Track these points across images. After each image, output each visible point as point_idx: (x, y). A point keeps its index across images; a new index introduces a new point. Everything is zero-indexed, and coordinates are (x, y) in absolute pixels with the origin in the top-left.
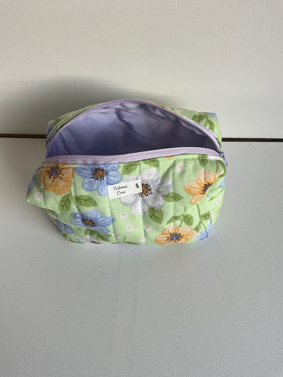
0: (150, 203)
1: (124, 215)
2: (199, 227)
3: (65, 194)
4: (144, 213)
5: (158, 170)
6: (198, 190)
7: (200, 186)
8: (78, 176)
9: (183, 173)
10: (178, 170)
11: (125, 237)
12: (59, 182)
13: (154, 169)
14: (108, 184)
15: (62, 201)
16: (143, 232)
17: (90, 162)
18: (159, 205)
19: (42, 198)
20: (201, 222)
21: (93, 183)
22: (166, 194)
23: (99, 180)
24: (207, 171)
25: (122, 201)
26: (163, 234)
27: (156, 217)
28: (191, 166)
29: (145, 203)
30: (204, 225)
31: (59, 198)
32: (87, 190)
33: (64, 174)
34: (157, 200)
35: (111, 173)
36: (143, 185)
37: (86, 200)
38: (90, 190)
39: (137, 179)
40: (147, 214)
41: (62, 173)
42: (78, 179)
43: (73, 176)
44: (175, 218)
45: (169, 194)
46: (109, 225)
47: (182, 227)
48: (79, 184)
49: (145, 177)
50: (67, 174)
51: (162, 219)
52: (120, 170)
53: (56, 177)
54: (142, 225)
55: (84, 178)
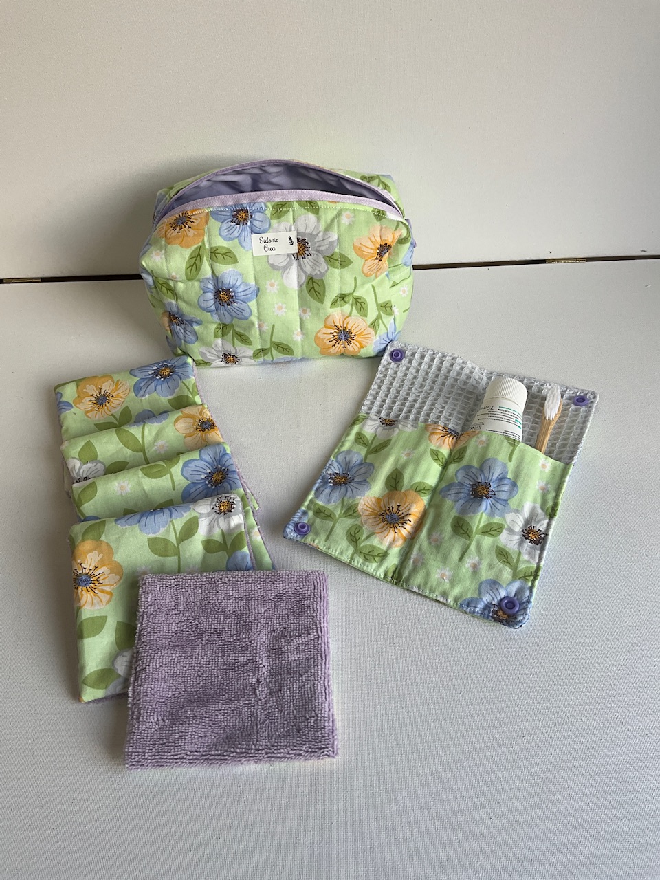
0: (308, 269)
1: (272, 285)
2: (376, 324)
3: (196, 246)
4: (300, 286)
5: (319, 219)
6: (372, 251)
7: (374, 245)
8: (214, 220)
9: (351, 226)
10: (345, 220)
11: (274, 325)
12: (187, 232)
13: (312, 217)
14: (253, 232)
15: (191, 258)
16: (299, 320)
17: (230, 203)
18: (320, 272)
19: (163, 256)
20: (379, 317)
21: (234, 229)
22: (329, 255)
23: (241, 225)
24: (384, 226)
25: (271, 262)
26: (326, 326)
27: (315, 291)
28: (362, 217)
29: (302, 269)
30: (383, 323)
31: (187, 253)
32: (225, 238)
33: (194, 221)
34: (318, 264)
35: (257, 216)
36: (298, 239)
37: (223, 255)
38: (229, 240)
39: (290, 230)
40: (304, 287)
41: (192, 220)
42: (214, 224)
43: (207, 222)
44: (342, 297)
45: (332, 255)
46: (251, 300)
47: (353, 317)
48: (215, 232)
49: (302, 230)
50: (199, 220)
51: (324, 295)
52: (268, 213)
53: (183, 227)
54: (298, 308)
55: (222, 223)
